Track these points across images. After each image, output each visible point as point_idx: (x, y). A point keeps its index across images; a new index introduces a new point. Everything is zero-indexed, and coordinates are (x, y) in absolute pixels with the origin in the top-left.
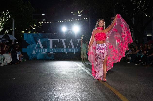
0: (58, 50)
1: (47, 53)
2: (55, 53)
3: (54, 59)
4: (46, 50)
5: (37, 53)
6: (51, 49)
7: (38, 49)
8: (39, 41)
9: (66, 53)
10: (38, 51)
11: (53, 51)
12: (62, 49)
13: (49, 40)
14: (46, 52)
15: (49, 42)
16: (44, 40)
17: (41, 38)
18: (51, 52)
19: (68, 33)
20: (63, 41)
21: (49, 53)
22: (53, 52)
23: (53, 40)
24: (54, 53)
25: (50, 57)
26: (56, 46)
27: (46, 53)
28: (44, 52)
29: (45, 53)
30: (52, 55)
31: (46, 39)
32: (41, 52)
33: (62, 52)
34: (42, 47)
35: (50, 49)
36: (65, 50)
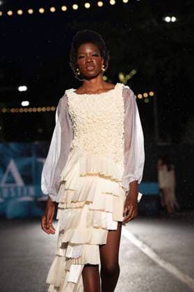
1: (36, 198)
4: (32, 190)
5: (7, 199)
7: (9, 188)
8: (13, 166)
10: (10, 193)
13: (39, 160)
14: (32, 196)
16: (27, 161)
17: (17, 157)
21: (39, 199)
27: (33, 199)
28: (28, 194)
29: (29, 198)
31: (32, 160)
32: (16, 196)
34: (20, 182)
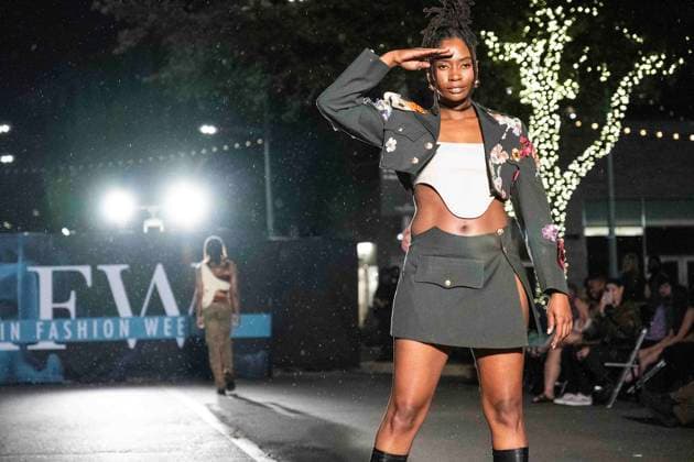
0: (83, 330)
1: (23, 345)
2: (69, 344)
3: (60, 378)
4: (16, 330)
6: (46, 326)
9: (132, 343)
11: (54, 333)
12: (108, 322)
13: (31, 269)
14: (15, 343)
15: (32, 282)
18: (45, 337)
19: (141, 227)
20: (113, 273)
21: (30, 348)
22: (58, 343)
23: (54, 273)
24: (63, 347)
25: (39, 370)
26: (71, 305)
27: (17, 348)
28: (7, 339)
29: (9, 347)
30: (53, 360)
31: (18, 268)
33: (109, 335)
35: (39, 324)
36: (125, 330)
